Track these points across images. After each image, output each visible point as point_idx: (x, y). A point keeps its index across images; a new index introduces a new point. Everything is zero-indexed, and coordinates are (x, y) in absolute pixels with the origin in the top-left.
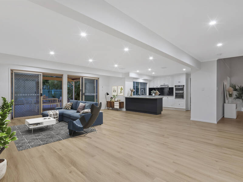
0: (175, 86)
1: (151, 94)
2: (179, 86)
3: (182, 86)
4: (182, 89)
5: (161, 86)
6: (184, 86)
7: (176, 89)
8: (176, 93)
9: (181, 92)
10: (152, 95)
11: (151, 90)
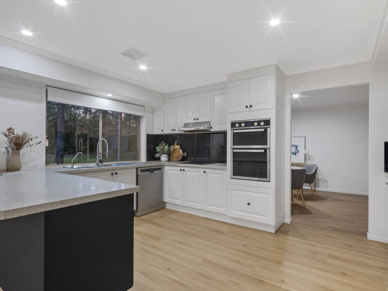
0: (233, 125)
1: (157, 155)
2: (249, 124)
3: (259, 122)
4: (262, 138)
5: (186, 125)
6: (267, 122)
7: (235, 135)
8: (235, 154)
9: (256, 148)
10: (159, 159)
11: (154, 141)
